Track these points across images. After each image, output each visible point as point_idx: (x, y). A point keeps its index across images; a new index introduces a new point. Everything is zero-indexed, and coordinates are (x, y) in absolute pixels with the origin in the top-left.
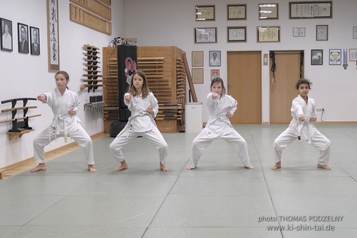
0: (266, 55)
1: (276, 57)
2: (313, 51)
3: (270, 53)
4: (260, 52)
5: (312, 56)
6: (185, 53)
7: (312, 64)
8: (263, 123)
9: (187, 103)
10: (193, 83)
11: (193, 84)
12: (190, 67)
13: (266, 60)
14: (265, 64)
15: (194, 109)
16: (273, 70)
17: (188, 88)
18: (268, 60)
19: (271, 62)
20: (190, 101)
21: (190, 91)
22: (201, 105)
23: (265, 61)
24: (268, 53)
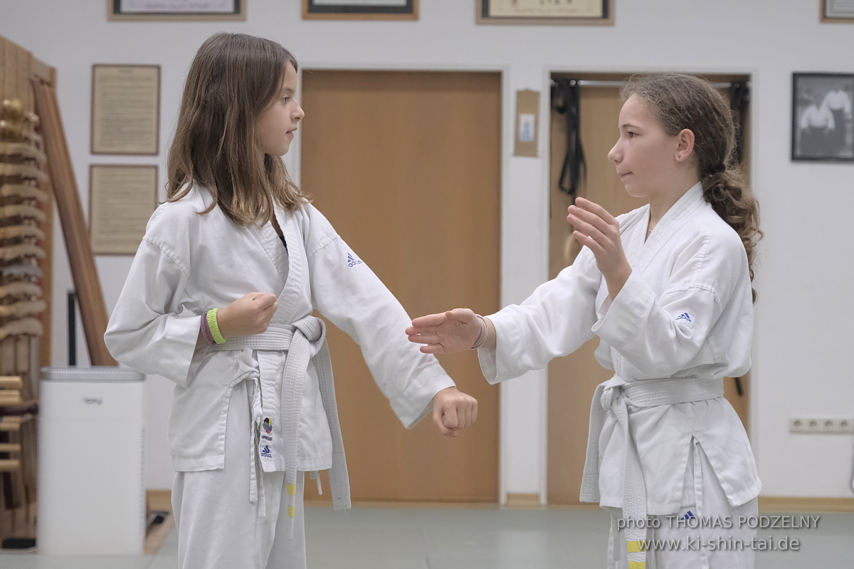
0: (527, 99)
1: (589, 109)
2: (801, 82)
3: (553, 90)
4: (492, 80)
5: (799, 109)
6: (52, 71)
7: (795, 158)
8: (509, 496)
9: (55, 372)
10: (95, 248)
11: (90, 256)
12: (81, 159)
13: (527, 125)
14: (525, 148)
15: (94, 406)
16: (567, 185)
17: (62, 282)
18: (541, 124)
19: (561, 138)
20: (72, 361)
21: (72, 299)
22: (137, 387)
23: (522, 129)
24: (542, 86)
